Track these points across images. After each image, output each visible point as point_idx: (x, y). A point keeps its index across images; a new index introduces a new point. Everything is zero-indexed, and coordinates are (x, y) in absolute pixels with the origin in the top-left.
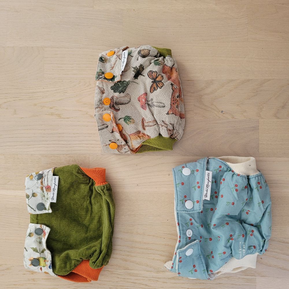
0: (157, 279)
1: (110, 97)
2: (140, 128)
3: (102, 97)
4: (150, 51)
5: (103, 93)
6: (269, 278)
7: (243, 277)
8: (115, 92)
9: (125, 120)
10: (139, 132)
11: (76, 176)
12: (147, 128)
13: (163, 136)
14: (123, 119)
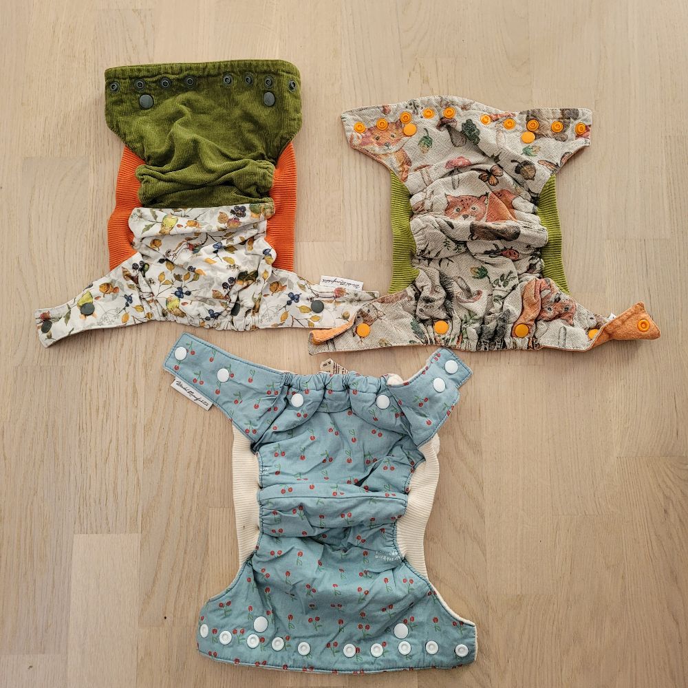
0: (132, 363)
1: (455, 117)
2: (415, 164)
3: (457, 105)
4: (533, 179)
5: (462, 109)
6: (139, 556)
7: (140, 509)
8: (464, 125)
9: (425, 137)
10: (409, 162)
11: (277, 134)
12: (418, 173)
13: (411, 200)
14: (426, 135)
